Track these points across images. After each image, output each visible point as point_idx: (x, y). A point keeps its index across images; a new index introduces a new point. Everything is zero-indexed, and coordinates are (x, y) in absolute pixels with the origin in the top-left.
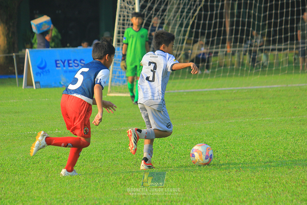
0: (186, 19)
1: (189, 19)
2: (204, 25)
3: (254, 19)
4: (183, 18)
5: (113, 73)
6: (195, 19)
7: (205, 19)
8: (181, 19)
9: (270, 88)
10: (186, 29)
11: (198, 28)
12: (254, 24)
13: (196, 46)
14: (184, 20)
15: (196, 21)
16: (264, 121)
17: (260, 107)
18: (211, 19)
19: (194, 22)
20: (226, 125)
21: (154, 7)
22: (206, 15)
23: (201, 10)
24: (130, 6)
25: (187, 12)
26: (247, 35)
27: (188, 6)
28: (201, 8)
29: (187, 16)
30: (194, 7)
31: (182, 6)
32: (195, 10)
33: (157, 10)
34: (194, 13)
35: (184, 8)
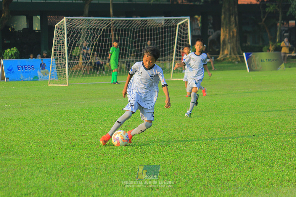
0: (92, 42)
1: (94, 42)
2: (102, 45)
3: (130, 42)
4: (90, 41)
5: (51, 73)
6: (97, 42)
7: (102, 42)
8: (89, 42)
10: (92, 47)
11: (98, 46)
12: (129, 45)
14: (91, 42)
15: (97, 43)
18: (106, 42)
19: (96, 43)
21: (74, 36)
22: (103, 40)
23: (100, 37)
24: (62, 36)
25: (92, 38)
26: (126, 51)
27: (93, 35)
28: (100, 36)
29: (92, 40)
30: (97, 35)
31: (89, 35)
32: (97, 37)
33: (76, 37)
34: (96, 39)
35: (91, 36)
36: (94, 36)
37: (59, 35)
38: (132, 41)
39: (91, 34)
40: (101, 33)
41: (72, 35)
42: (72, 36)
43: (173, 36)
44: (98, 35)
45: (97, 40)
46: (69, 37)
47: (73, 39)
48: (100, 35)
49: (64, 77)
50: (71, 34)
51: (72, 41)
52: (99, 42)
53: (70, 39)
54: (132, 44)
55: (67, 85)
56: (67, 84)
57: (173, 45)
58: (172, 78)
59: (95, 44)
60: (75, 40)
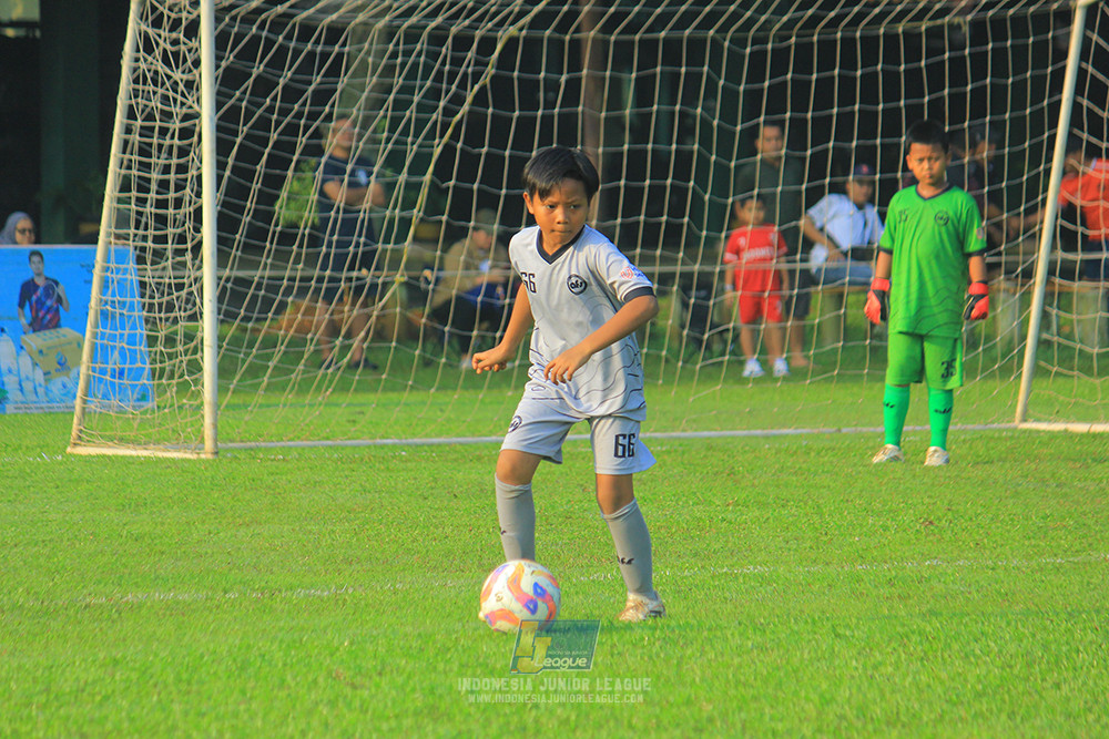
0: (416, 136)
1: (431, 136)
2: (494, 162)
3: (705, 142)
4: (405, 132)
5: (93, 358)
6: (455, 136)
7: (499, 141)
8: (397, 133)
9: (767, 437)
10: (415, 179)
11: (467, 174)
12: (703, 161)
13: (459, 252)
14: (410, 139)
15: (459, 145)
16: (736, 578)
17: (723, 520)
18: (523, 142)
19: (449, 150)
20: (577, 593)
21: (282, 82)
22: (501, 125)
23: (480, 99)
24: (177, 75)
25: (420, 107)
26: (677, 211)
27: (429, 83)
28: (483, 88)
29: (420, 124)
30: (454, 87)
31: (398, 81)
32: (458, 100)
33: (292, 94)
34: (449, 113)
35: (407, 90)
36: (435, 94)
37: (161, 68)
38: (726, 136)
39: (412, 75)
40: (491, 71)
41: (259, 77)
42: (263, 86)
43: (1037, 99)
44: (463, 86)
45: (459, 123)
46: (241, 96)
47: (271, 110)
48: (476, 87)
49: (190, 388)
50: (258, 69)
51: (264, 124)
52: (474, 138)
53: (244, 104)
54: (725, 153)
55: (203, 456)
56: (209, 444)
57: (1035, 163)
58: (1024, 420)
59: (437, 151)
60: (284, 113)
